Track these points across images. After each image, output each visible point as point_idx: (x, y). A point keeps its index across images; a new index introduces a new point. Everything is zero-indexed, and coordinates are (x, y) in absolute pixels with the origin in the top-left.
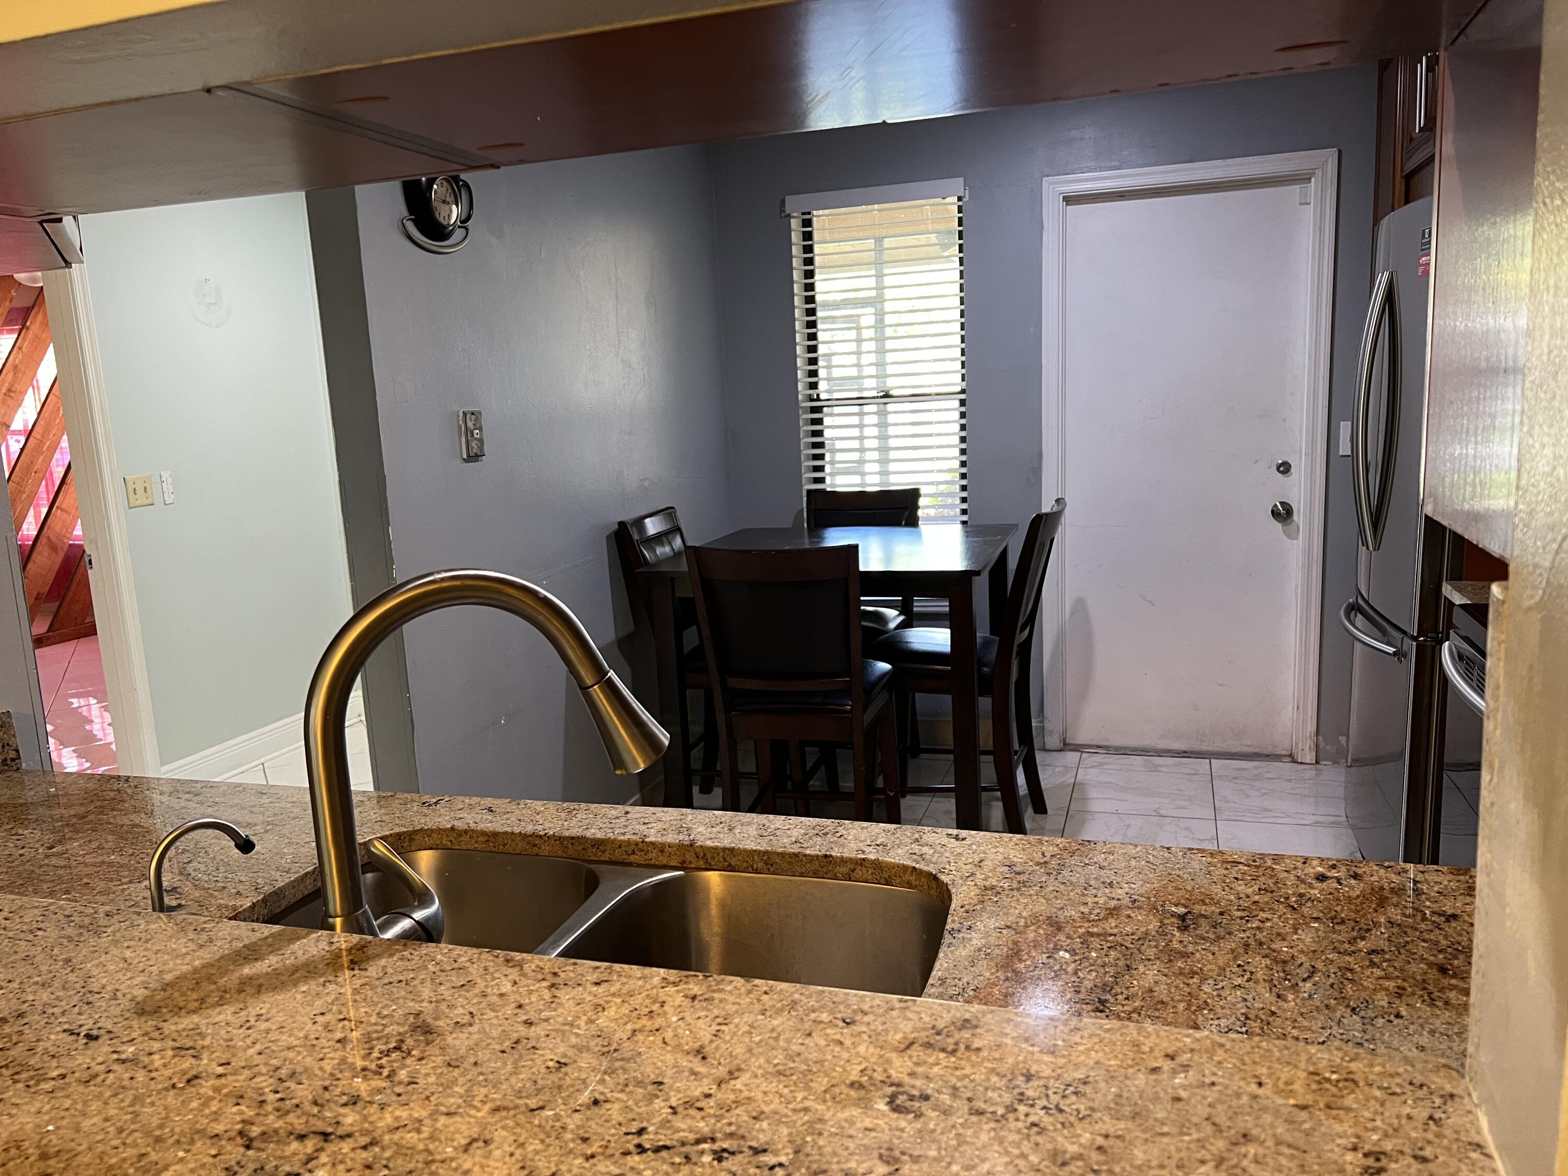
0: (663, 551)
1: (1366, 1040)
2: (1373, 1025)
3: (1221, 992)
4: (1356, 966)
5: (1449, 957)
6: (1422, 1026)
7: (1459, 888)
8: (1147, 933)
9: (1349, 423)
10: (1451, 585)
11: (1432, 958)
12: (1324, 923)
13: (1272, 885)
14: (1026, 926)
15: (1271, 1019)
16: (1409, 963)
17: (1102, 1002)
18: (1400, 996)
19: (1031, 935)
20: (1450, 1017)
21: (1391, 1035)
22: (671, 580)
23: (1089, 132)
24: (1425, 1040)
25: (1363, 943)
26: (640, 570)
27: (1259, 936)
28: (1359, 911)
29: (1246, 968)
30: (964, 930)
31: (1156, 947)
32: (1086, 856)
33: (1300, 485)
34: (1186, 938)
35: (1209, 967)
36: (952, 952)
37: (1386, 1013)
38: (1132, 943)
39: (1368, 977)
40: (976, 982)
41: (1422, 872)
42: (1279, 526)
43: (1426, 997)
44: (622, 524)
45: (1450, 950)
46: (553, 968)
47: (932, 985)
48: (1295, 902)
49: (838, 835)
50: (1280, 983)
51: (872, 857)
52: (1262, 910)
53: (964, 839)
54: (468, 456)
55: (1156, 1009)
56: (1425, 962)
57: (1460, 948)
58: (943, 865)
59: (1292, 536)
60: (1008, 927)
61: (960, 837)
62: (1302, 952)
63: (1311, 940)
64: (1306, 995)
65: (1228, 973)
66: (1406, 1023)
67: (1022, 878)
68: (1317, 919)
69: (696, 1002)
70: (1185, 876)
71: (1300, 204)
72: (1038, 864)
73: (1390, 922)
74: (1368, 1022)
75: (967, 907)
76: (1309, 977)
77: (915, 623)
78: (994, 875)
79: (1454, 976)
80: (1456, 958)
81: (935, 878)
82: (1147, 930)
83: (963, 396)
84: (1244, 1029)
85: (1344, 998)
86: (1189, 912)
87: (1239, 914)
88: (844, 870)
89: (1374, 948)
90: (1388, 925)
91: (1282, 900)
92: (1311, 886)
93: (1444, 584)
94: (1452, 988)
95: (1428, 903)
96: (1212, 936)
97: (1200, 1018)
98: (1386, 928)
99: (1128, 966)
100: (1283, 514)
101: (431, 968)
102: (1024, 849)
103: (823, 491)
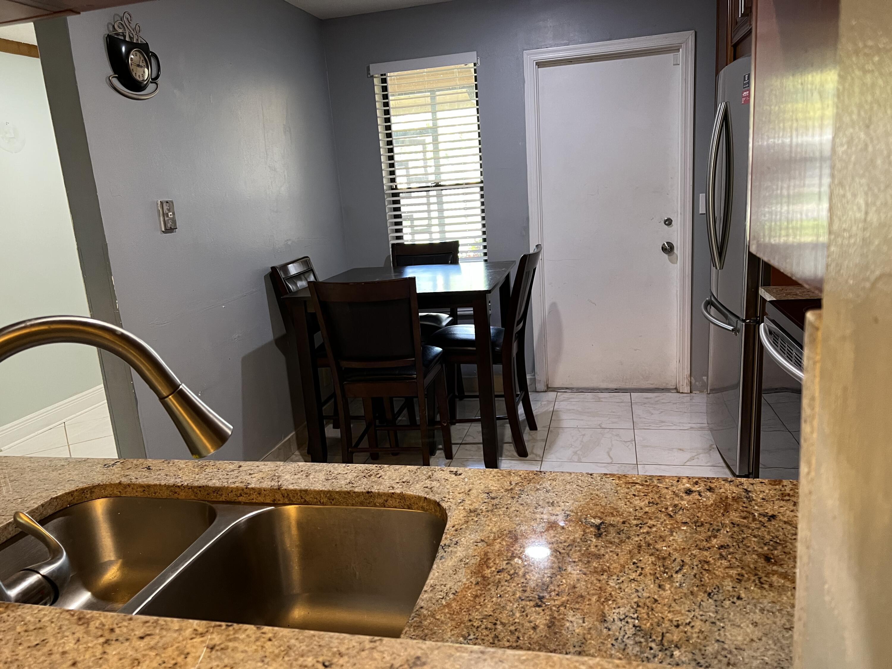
0: (302, 284)
1: (718, 619)
2: (722, 607)
3: (621, 585)
4: (711, 559)
5: (772, 548)
6: (755, 606)
7: (775, 494)
8: (574, 541)
9: (704, 194)
10: (764, 289)
11: (760, 550)
12: (690, 526)
13: (657, 499)
14: (495, 539)
15: (654, 606)
16: (746, 554)
17: (541, 598)
18: (739, 581)
19: (497, 547)
20: (774, 597)
21: (734, 615)
22: (304, 302)
23: (550, 23)
24: (757, 617)
25: (715, 540)
26: (285, 297)
27: (648, 538)
28: (712, 516)
29: (639, 564)
30: (453, 545)
31: (580, 551)
32: (538, 483)
33: (677, 231)
34: (600, 543)
35: (614, 565)
36: (442, 563)
37: (731, 596)
38: (564, 549)
39: (719, 567)
40: (456, 588)
41: (752, 484)
42: (666, 256)
43: (757, 582)
44: (273, 268)
45: (771, 543)
46: (112, 624)
47: (425, 591)
48: (672, 511)
49: (378, 476)
50: (661, 576)
51: (398, 491)
52: (650, 519)
53: (460, 474)
54: (166, 229)
55: (577, 603)
56: (756, 553)
57: (778, 541)
58: (444, 495)
59: (673, 262)
60: (482, 541)
61: (458, 473)
62: (676, 550)
63: (681, 540)
64: (678, 584)
65: (626, 570)
66: (744, 603)
67: (495, 501)
68: (685, 523)
69: (214, 652)
70: (601, 495)
71: (674, 65)
72: (507, 490)
73: (732, 523)
74: (719, 604)
75: (456, 527)
76: (680, 569)
77: (458, 321)
78: (477, 501)
79: (775, 563)
80: (776, 549)
81: (438, 504)
82: (574, 538)
83: (482, 185)
84: (636, 615)
85: (703, 585)
86: (603, 523)
87: (635, 522)
88: (381, 501)
89: (722, 544)
90: (732, 525)
91: (663, 510)
92: (682, 499)
93: (760, 288)
94: (774, 573)
95: (756, 507)
96: (617, 541)
97: (607, 608)
98: (730, 528)
99: (559, 568)
100: (668, 249)
101: (19, 629)
102: (498, 480)
103: (402, 245)
